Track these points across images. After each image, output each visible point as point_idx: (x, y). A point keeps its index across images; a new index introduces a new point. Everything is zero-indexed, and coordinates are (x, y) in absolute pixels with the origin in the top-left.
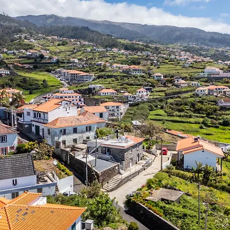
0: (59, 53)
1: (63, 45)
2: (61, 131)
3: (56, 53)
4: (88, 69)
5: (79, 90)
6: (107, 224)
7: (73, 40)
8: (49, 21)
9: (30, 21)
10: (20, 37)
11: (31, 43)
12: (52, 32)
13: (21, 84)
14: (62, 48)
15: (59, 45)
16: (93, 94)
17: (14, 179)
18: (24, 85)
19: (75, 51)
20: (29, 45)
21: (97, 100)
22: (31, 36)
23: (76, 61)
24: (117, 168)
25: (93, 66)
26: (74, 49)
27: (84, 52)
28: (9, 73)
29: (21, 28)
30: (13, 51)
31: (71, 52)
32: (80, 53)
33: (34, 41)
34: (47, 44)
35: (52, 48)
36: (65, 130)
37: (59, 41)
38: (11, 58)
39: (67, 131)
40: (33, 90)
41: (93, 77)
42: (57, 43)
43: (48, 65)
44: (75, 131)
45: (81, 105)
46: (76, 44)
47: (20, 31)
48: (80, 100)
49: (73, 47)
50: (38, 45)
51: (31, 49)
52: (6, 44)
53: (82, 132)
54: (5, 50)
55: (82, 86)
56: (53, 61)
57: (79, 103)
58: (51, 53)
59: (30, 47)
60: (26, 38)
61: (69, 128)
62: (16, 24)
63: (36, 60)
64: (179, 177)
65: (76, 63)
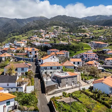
0: (98, 33)
1: (100, 29)
2: (44, 68)
3: (96, 34)
4: (107, 41)
5: (97, 51)
6: (27, 105)
7: (106, 27)
8: (97, 18)
9: (87, 19)
10: (81, 27)
11: (85, 30)
12: (97, 23)
13: (72, 48)
14: (100, 31)
15: (98, 29)
16: (104, 54)
17: (8, 83)
18: (73, 49)
19: (106, 32)
20: (83, 31)
21: (105, 56)
22: (86, 26)
23: (102, 37)
24: (56, 86)
25: (110, 39)
26: (106, 31)
27: (110, 32)
28: (67, 44)
29: (83, 23)
30: (75, 34)
31: (104, 33)
32: (108, 33)
33: (86, 28)
34: (93, 30)
35: (95, 31)
36: (46, 68)
37: (99, 27)
38: (73, 37)
39: (47, 68)
40: (77, 51)
41: (108, 45)
42: (97, 29)
43: (88, 39)
44: (51, 68)
45: (96, 59)
46: (107, 28)
47: (82, 24)
48: (96, 57)
49: (105, 30)
50: (88, 30)
51: (84, 32)
52: (74, 31)
53: (55, 69)
54: (72, 33)
55: (100, 50)
56: (90, 38)
57: (95, 58)
58: (93, 33)
59: (84, 31)
60: (83, 27)
61: (48, 67)
62: (80, 21)
63: (83, 37)
64: (86, 94)
65: (102, 38)
